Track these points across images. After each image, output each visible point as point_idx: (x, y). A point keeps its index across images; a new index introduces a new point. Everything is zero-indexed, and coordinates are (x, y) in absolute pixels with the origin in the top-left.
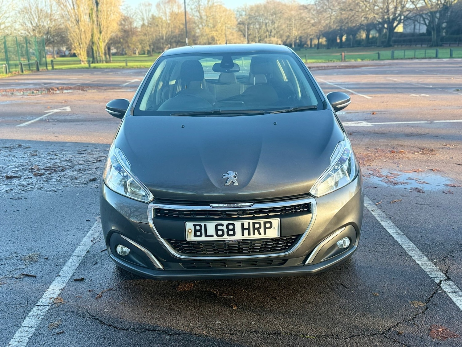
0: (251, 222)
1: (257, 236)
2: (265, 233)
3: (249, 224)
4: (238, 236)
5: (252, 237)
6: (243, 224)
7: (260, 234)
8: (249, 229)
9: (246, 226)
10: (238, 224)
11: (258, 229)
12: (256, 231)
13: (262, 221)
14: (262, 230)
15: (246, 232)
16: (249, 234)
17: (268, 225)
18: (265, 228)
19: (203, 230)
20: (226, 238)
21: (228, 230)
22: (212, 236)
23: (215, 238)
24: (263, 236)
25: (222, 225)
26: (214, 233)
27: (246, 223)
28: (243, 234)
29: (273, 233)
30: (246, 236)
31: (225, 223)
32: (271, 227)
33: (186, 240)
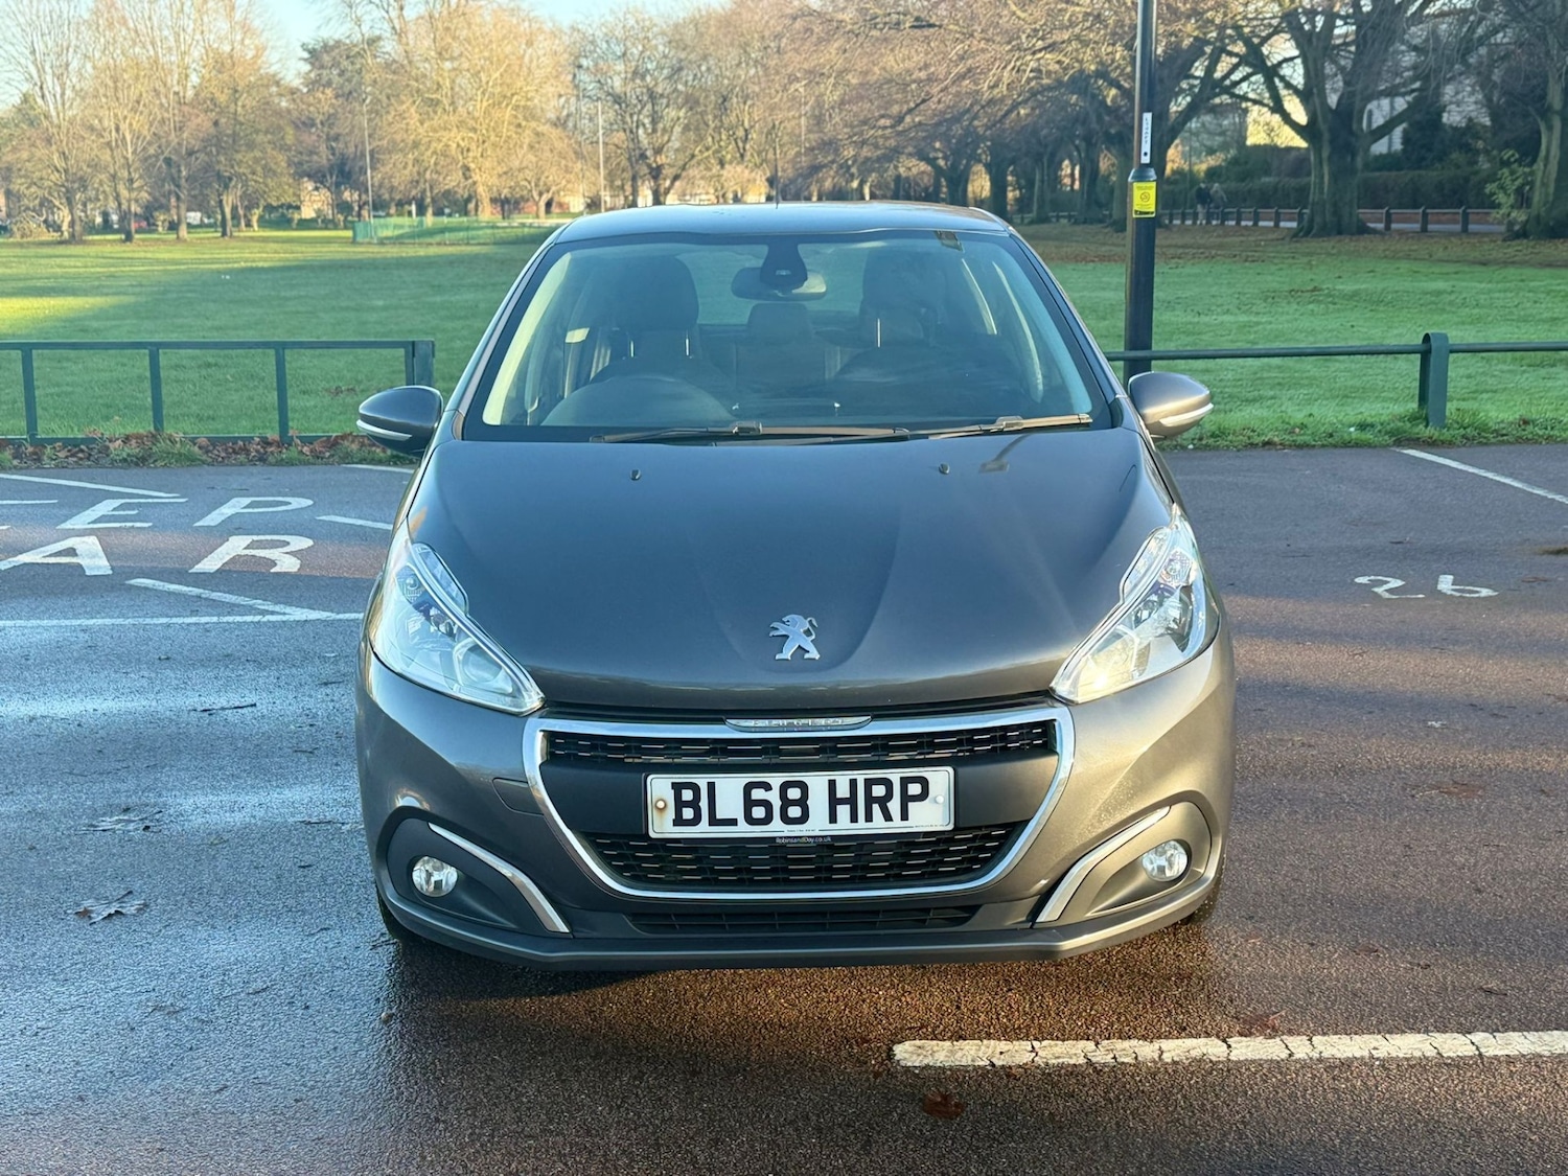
0: (861, 776)
1: (879, 825)
2: (905, 816)
3: (853, 783)
4: (818, 824)
5: (862, 827)
6: (832, 784)
7: (888, 817)
8: (852, 801)
9: (843, 791)
10: (817, 783)
11: (883, 802)
12: (876, 808)
13: (895, 775)
14: (894, 806)
15: (843, 811)
16: (854, 818)
17: (914, 789)
18: (906, 799)
19: (704, 804)
20: (777, 828)
21: (786, 803)
22: (733, 822)
23: (744, 830)
24: (897, 826)
25: (767, 787)
26: (740, 815)
27: (843, 780)
28: (833, 819)
29: (932, 815)
30: (844, 826)
31: (776, 780)
32: (924, 796)
33: (646, 836)
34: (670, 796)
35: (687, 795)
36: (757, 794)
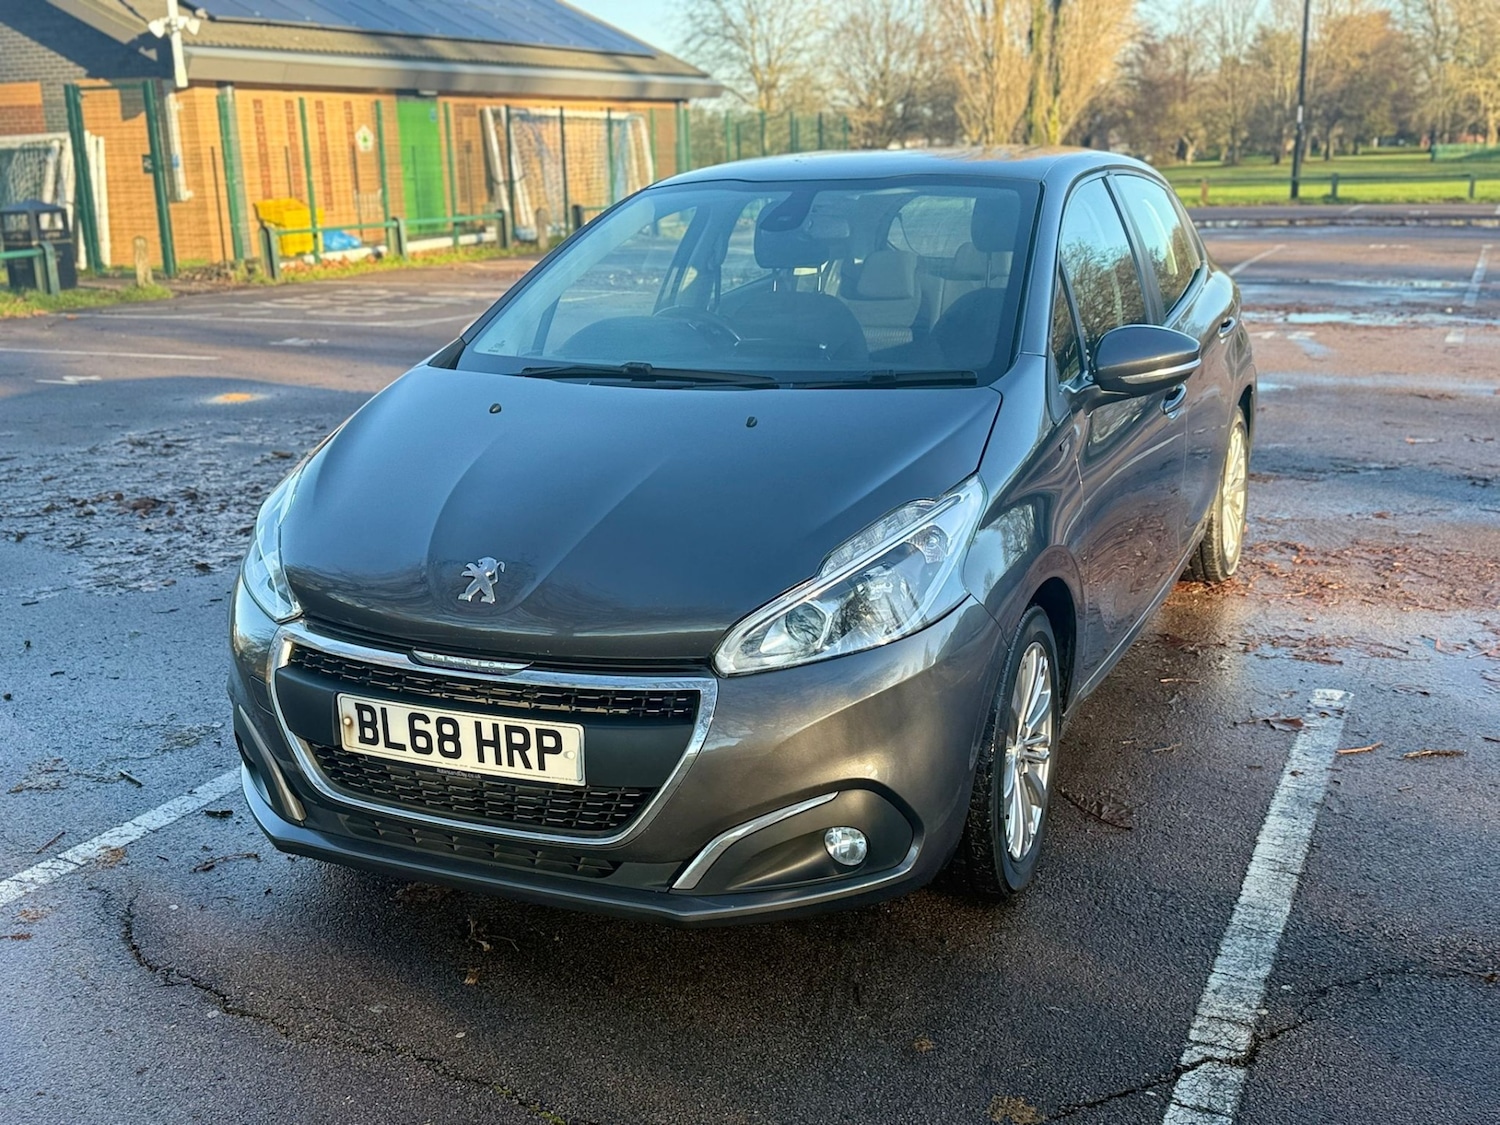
0: (503, 722)
1: (518, 771)
2: (542, 767)
3: (495, 727)
4: (468, 762)
5: (504, 771)
6: (478, 725)
7: (527, 765)
8: (495, 744)
9: (488, 735)
10: (466, 721)
11: (523, 748)
12: (516, 753)
13: (532, 726)
14: (532, 754)
15: (489, 752)
16: (499, 762)
17: (549, 742)
18: (542, 750)
19: (380, 726)
20: (435, 759)
21: (443, 738)
22: (402, 747)
23: (409, 756)
24: (534, 774)
25: (427, 720)
26: (407, 742)
27: (488, 722)
28: (481, 759)
29: (565, 769)
30: (490, 767)
31: (434, 714)
32: (557, 749)
33: (340, 748)
34: (354, 714)
35: (367, 717)
36: (419, 725)
